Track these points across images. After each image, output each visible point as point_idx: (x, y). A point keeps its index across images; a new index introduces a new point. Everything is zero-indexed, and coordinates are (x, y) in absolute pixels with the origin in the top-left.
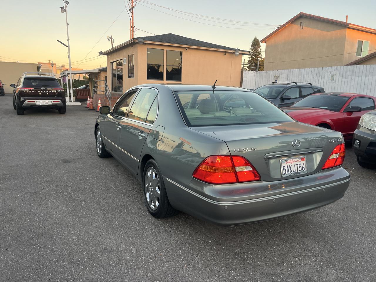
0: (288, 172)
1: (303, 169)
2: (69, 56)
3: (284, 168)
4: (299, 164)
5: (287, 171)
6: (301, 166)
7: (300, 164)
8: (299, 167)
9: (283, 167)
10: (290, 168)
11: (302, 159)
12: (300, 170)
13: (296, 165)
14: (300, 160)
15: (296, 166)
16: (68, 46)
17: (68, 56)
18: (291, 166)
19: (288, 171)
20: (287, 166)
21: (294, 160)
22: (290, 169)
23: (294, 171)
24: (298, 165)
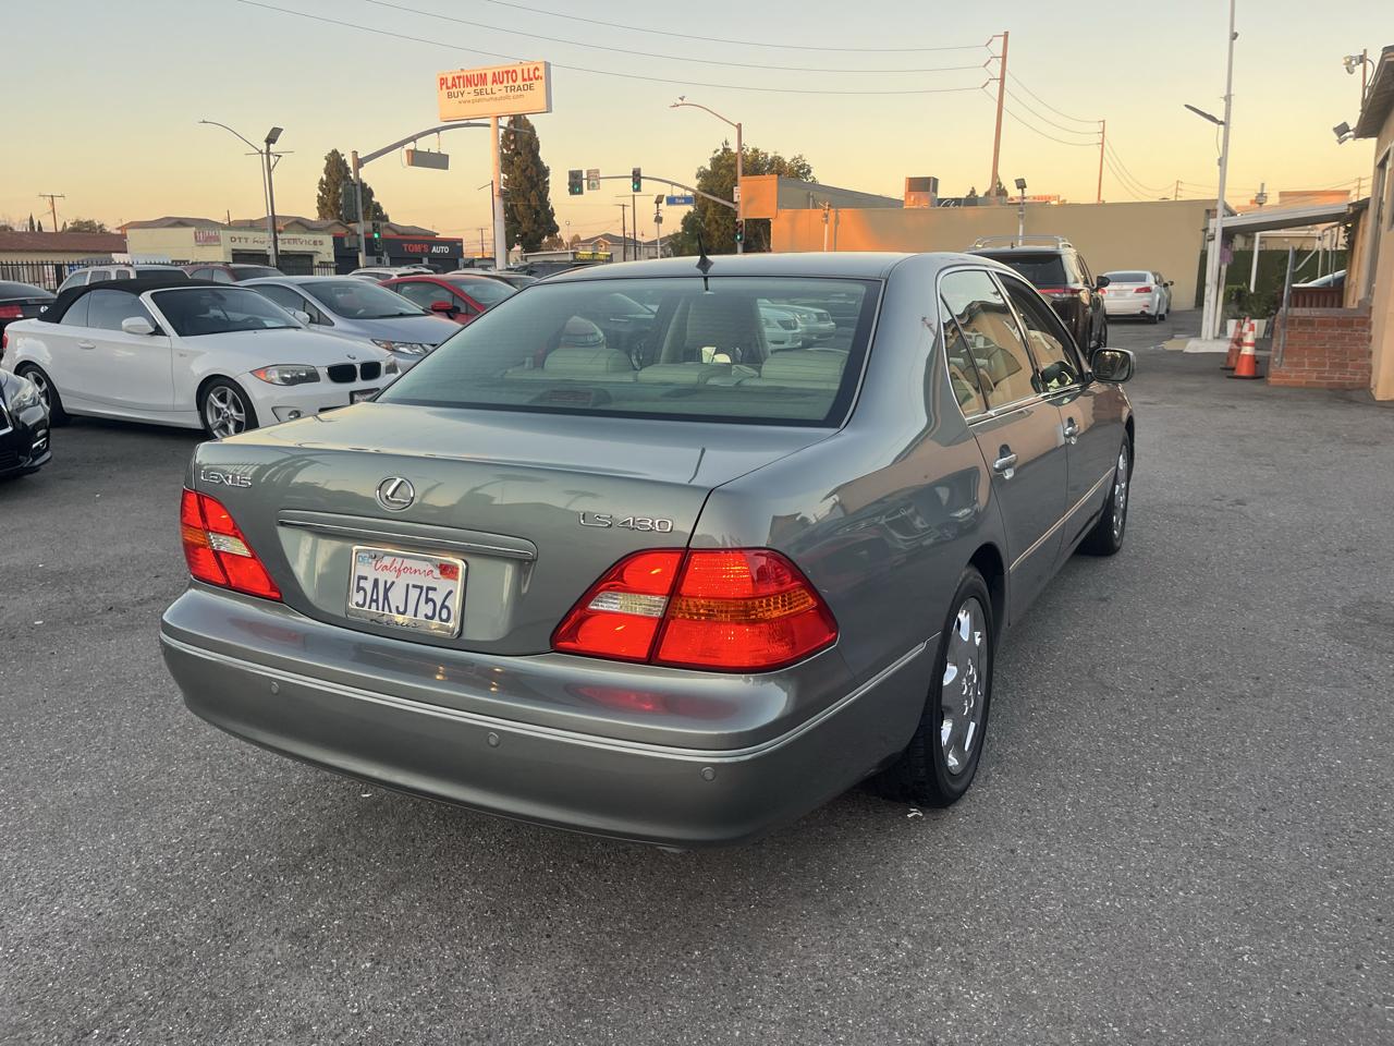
0: (374, 604)
1: (444, 616)
2: (1222, 162)
3: (362, 583)
4: (429, 589)
5: (372, 600)
6: (438, 597)
7: (434, 589)
8: (428, 600)
9: (360, 578)
10: (386, 591)
11: (447, 570)
12: (430, 614)
13: (414, 586)
14: (437, 573)
15: (414, 594)
16: (1222, 123)
17: (1220, 160)
18: (393, 583)
19: (377, 601)
20: (376, 581)
21: (408, 563)
22: (386, 597)
23: (401, 609)
24: (421, 588)
